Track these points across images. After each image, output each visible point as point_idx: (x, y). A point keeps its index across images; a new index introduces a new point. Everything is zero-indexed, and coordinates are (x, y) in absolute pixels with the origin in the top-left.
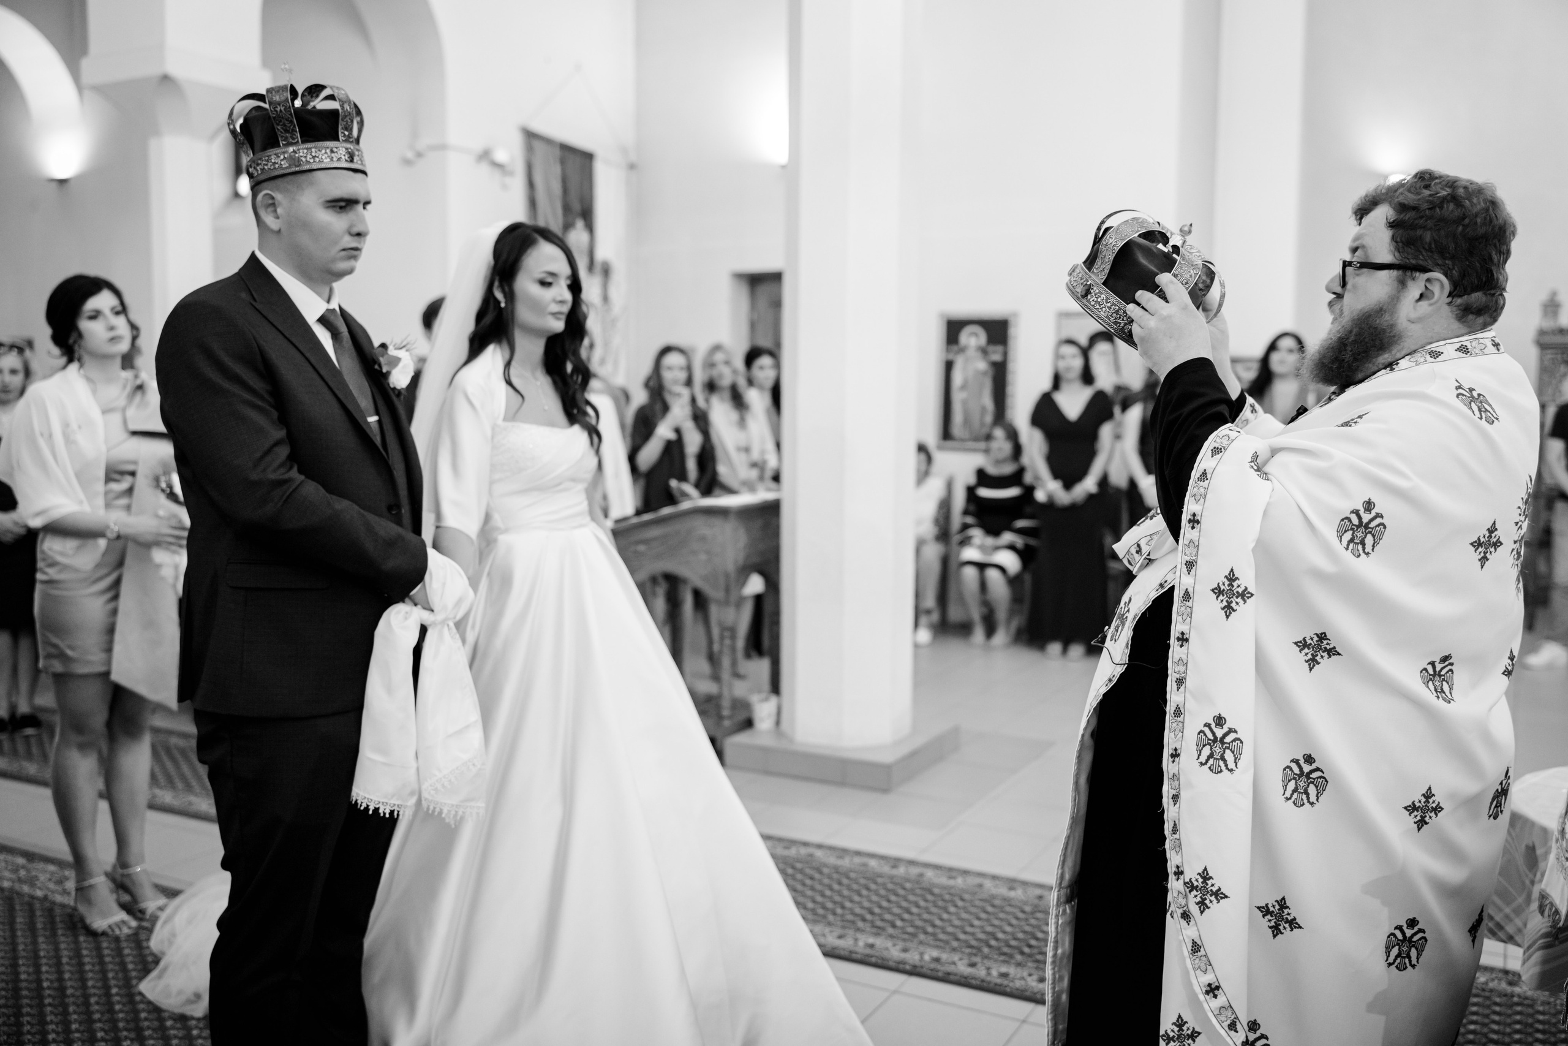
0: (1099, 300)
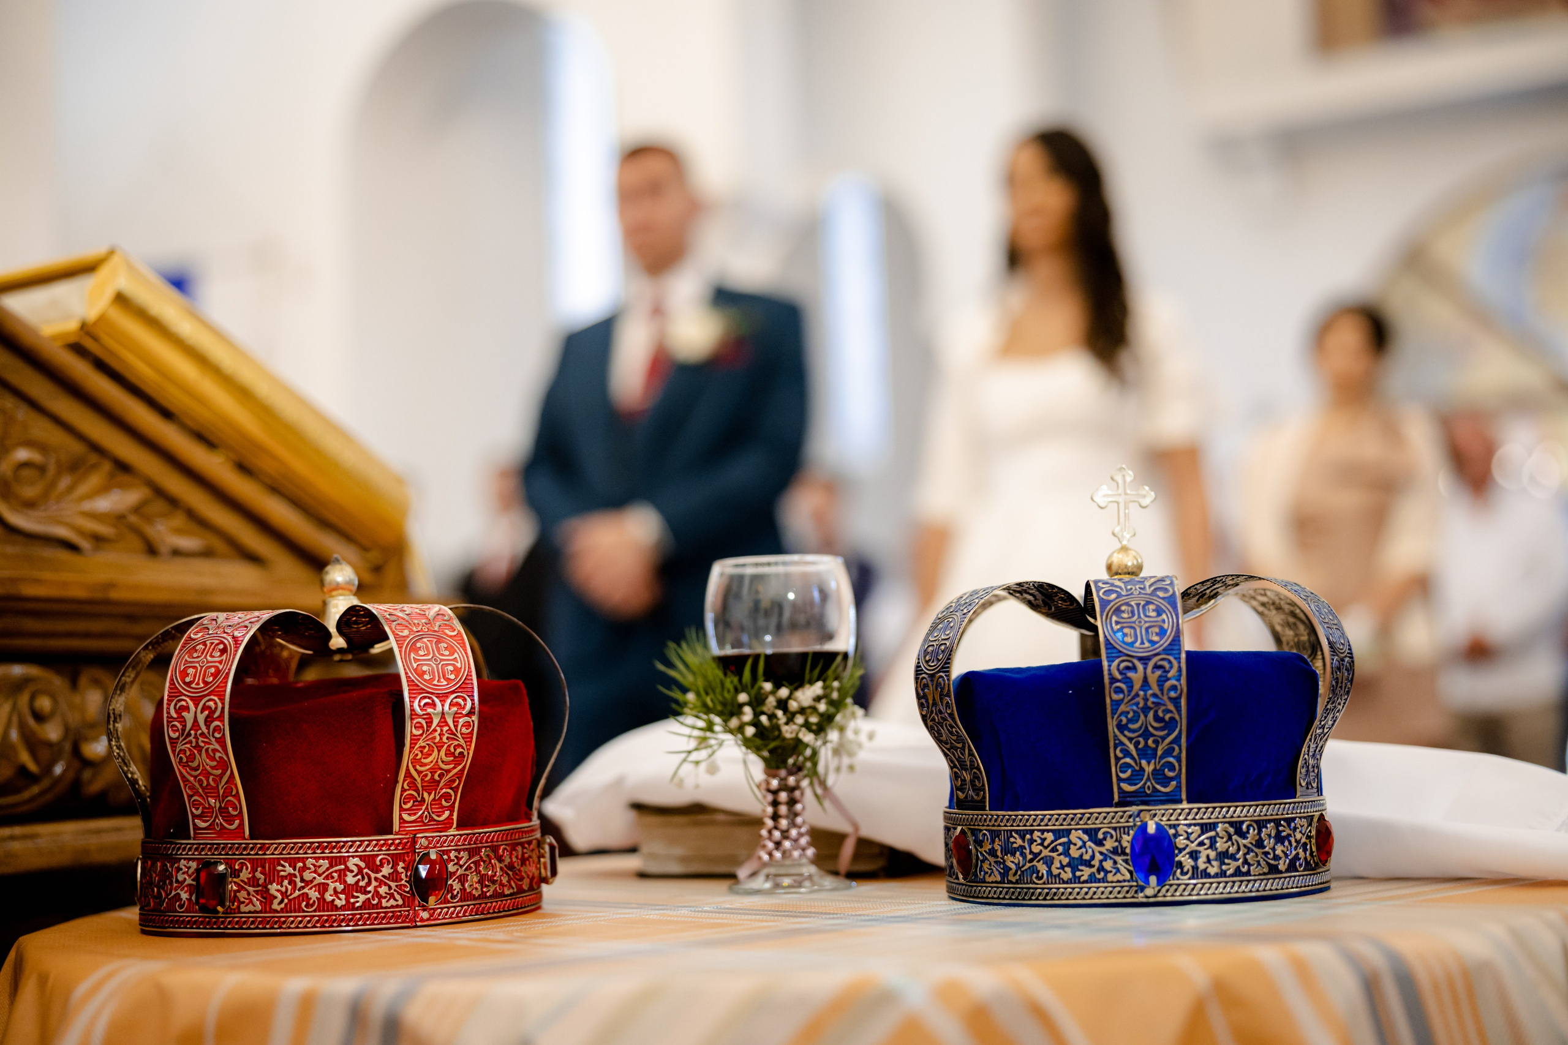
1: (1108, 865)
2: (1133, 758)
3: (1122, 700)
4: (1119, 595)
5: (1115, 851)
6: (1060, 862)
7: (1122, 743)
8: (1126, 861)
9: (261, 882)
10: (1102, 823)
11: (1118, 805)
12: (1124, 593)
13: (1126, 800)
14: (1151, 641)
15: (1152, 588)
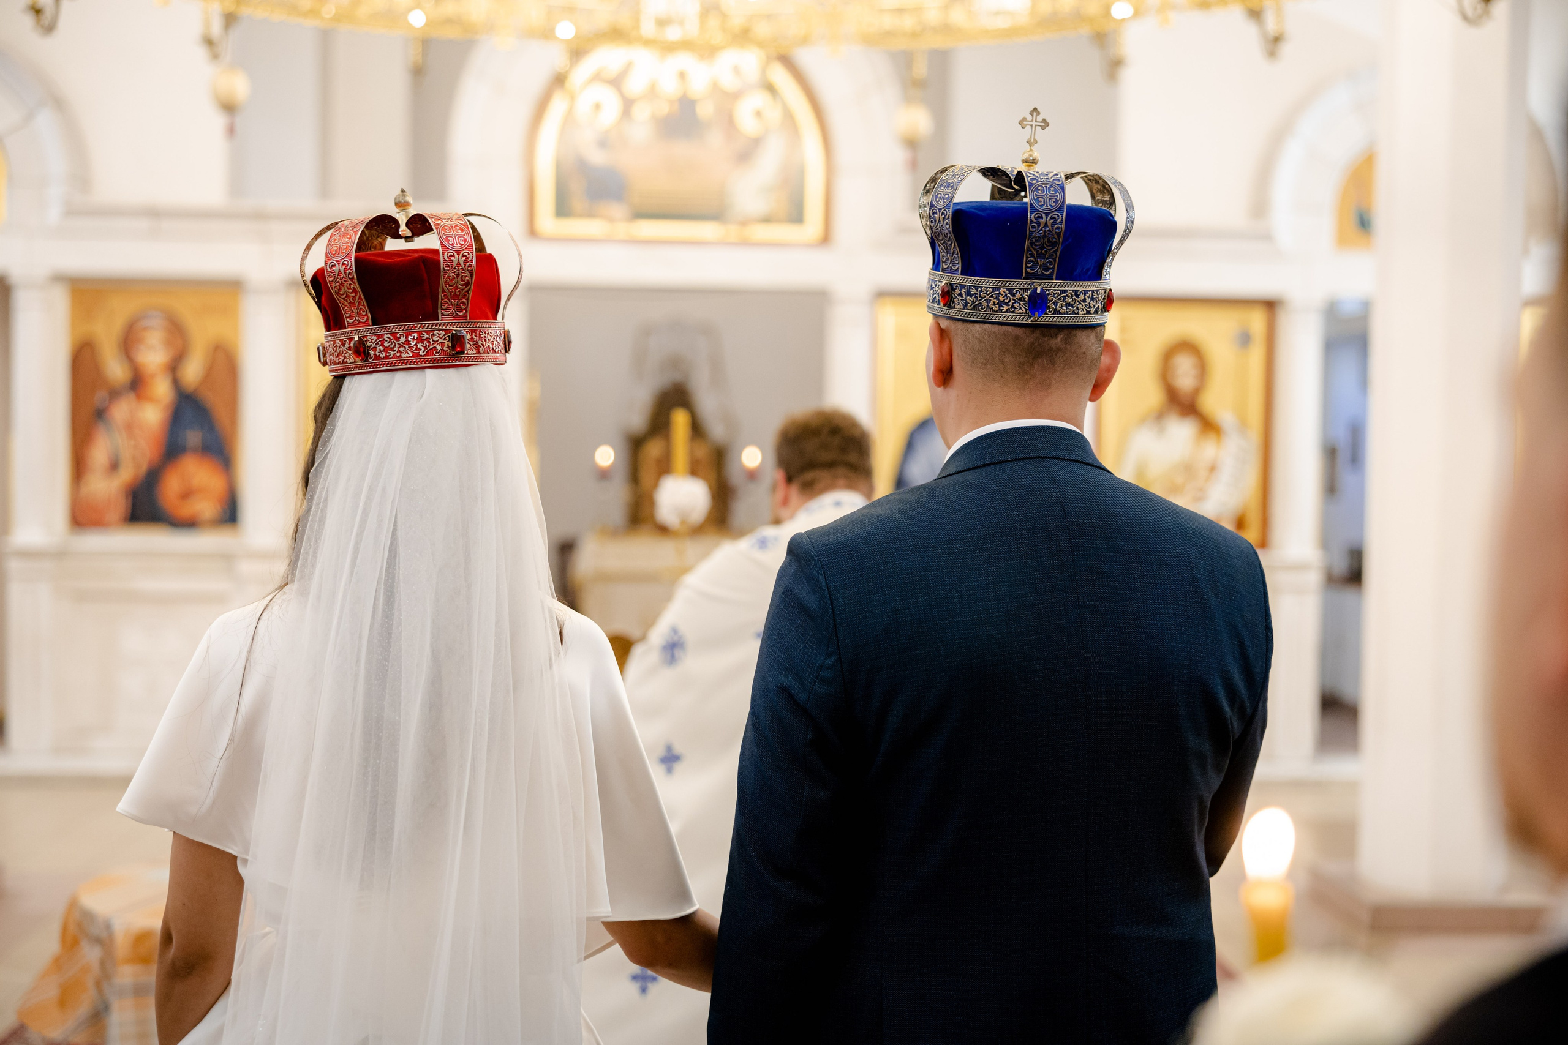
0: (386, 344)
1: (1016, 305)
2: (1034, 258)
3: (1035, 231)
4: (1038, 181)
5: (1020, 299)
6: (994, 302)
7: (1030, 250)
8: (1024, 304)
9: (475, 340)
10: (1016, 286)
11: (1024, 279)
12: (1039, 180)
13: (1028, 277)
14: (1051, 206)
15: (1053, 179)
